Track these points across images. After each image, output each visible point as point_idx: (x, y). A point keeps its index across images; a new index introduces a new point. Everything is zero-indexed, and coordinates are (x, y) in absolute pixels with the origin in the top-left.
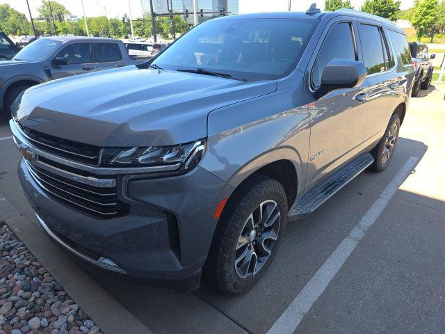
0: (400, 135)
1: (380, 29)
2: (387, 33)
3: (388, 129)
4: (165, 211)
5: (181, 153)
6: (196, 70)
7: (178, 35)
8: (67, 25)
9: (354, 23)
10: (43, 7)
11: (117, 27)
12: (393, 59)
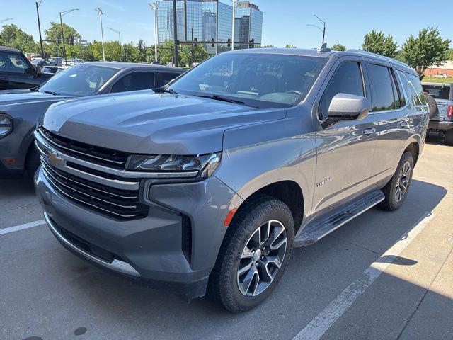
0: (414, 177)
1: (391, 70)
2: (397, 73)
3: (399, 168)
4: (181, 214)
5: (198, 164)
6: (212, 96)
7: (195, 64)
8: (75, 49)
9: (361, 63)
10: (52, 29)
11: (130, 54)
12: (404, 99)
